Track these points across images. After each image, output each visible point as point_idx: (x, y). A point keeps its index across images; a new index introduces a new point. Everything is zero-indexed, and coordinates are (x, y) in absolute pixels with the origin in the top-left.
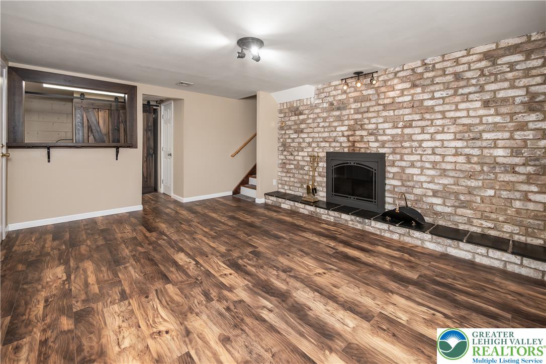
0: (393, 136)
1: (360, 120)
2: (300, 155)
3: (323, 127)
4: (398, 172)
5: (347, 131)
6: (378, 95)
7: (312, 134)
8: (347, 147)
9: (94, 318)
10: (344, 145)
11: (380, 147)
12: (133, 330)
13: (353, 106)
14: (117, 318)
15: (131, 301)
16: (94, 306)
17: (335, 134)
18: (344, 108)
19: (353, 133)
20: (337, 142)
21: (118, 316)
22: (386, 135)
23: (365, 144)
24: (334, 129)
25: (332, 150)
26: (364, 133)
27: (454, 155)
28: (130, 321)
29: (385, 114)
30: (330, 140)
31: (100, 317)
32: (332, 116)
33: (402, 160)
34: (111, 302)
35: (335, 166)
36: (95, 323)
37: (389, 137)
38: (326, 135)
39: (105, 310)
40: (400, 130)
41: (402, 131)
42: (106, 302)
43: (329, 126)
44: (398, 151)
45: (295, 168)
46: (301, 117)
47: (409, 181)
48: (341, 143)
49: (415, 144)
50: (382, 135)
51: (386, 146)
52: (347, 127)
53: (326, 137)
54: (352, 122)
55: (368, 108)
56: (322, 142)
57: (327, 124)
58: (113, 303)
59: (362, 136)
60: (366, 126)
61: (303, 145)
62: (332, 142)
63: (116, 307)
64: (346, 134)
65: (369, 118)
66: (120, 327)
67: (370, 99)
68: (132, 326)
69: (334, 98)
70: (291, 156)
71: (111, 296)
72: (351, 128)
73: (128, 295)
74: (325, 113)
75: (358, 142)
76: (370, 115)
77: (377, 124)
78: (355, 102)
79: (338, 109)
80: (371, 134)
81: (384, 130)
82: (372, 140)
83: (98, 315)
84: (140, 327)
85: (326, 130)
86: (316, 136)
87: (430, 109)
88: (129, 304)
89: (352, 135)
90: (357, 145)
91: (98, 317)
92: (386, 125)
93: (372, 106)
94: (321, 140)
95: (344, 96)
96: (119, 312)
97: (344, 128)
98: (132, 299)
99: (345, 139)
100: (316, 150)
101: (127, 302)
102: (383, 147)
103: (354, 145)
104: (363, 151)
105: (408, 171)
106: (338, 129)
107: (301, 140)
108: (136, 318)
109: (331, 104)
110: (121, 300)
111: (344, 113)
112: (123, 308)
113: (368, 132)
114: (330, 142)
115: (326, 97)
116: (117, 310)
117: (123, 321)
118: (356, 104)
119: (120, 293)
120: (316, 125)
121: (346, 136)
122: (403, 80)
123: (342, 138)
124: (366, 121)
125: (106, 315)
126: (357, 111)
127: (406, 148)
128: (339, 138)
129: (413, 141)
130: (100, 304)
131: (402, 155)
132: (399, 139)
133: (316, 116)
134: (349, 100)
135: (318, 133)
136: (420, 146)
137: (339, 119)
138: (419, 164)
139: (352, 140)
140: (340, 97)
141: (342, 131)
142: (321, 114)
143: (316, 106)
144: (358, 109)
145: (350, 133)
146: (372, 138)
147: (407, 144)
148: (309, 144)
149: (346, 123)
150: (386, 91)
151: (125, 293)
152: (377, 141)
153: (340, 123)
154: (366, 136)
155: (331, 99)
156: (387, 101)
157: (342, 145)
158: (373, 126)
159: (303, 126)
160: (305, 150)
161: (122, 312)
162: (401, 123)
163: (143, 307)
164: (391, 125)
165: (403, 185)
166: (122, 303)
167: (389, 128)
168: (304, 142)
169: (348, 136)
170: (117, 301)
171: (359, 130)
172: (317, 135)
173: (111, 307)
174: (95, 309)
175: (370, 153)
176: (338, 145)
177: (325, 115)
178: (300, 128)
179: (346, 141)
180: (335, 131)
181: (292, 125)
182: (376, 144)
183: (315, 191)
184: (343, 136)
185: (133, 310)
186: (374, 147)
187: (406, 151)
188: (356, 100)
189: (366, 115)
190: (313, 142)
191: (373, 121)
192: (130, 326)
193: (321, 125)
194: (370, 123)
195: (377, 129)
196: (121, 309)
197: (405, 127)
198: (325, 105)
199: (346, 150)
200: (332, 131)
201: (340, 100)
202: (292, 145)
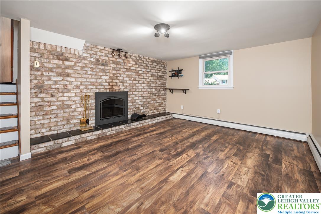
0: (130, 84)
1: (116, 74)
2: (64, 96)
3: (91, 74)
4: (131, 100)
5: (108, 79)
6: (124, 64)
7: (81, 78)
8: (108, 89)
9: (252, 187)
10: (106, 87)
11: (125, 89)
12: (241, 170)
13: (112, 65)
14: (242, 178)
15: (230, 180)
16: (248, 193)
17: (100, 80)
18: (107, 65)
19: (112, 81)
20: (102, 85)
21: (241, 178)
22: (127, 83)
23: (118, 87)
24: (99, 77)
25: (98, 91)
26: (118, 81)
27: (146, 91)
28: (239, 173)
29: (127, 73)
30: (97, 84)
31: (249, 184)
32: (98, 69)
33: (133, 94)
34: (239, 187)
35: (102, 101)
36: (253, 184)
37: (128, 84)
38: (93, 80)
39: (245, 186)
40: (132, 81)
41: (133, 82)
42: (241, 190)
43: (96, 75)
44: (131, 90)
45: (58, 108)
46: (67, 63)
47: (135, 103)
48: (105, 86)
49: (137, 87)
50: (125, 83)
51: (127, 88)
52: (108, 77)
53: (93, 82)
54: (111, 75)
55: (120, 68)
56: (89, 85)
57: (94, 73)
58: (239, 186)
59: (116, 83)
60: (118, 77)
61: (70, 87)
62: (98, 85)
63: (239, 183)
64: (108, 81)
65: (120, 74)
66: (244, 174)
67: (121, 64)
68: (240, 171)
69: (100, 57)
70: (52, 98)
71: (236, 191)
72: (110, 78)
73: (229, 183)
74: (92, 65)
75: (115, 86)
76: (121, 72)
77: (124, 77)
78: (113, 63)
79: (103, 65)
80: (121, 82)
81: (126, 81)
82: (121, 85)
83: (249, 186)
84: (238, 169)
85: (93, 77)
86: (83, 80)
87: (140, 74)
88: (232, 179)
89: (111, 82)
90: (114, 87)
91: (250, 186)
92: (127, 79)
93: (122, 68)
94: (89, 83)
95: (106, 58)
96: (240, 180)
97: (107, 78)
98: (229, 180)
99: (107, 84)
100: (84, 91)
101: (233, 181)
102: (126, 89)
103: (112, 88)
104: (117, 91)
105: (135, 98)
106: (103, 77)
107: (67, 83)
108: (236, 172)
109: (98, 60)
110: (234, 184)
111: (107, 68)
112: (237, 179)
113: (120, 81)
114: (96, 86)
115: (93, 54)
116: (240, 181)
117: (241, 175)
118: (113, 65)
119: (231, 188)
120: (84, 72)
121: (107, 82)
122: (133, 60)
123: (105, 83)
124: (119, 75)
125: (246, 183)
126: (114, 69)
127: (134, 89)
128: (103, 83)
129: (136, 86)
130: (245, 191)
131: (133, 92)
132: (132, 85)
133: (85, 66)
134: (110, 62)
135: (87, 78)
136: (138, 88)
137: (103, 71)
138: (137, 95)
139: (111, 85)
140: (103, 58)
141: (105, 79)
142: (89, 65)
143: (84, 58)
144: (115, 68)
145: (110, 80)
146: (121, 84)
147: (134, 87)
148: (77, 87)
149: (108, 74)
150: (127, 62)
151: (228, 185)
152: (123, 86)
153: (104, 74)
154: (119, 83)
155: (98, 57)
156: (128, 67)
157: (105, 88)
158: (122, 78)
159: (69, 71)
160: (72, 91)
161: (239, 179)
162: (132, 78)
163: (229, 173)
164: (129, 78)
165: (133, 105)
166: (235, 182)
167: (128, 80)
168: (71, 84)
169: (109, 82)
170: (236, 185)
171: (115, 79)
172: (85, 80)
173: (241, 185)
174: (249, 191)
175: (121, 92)
176: (102, 87)
177: (92, 66)
178: (65, 72)
179: (108, 85)
180: (101, 78)
181: (55, 68)
182: (123, 87)
183: (87, 121)
184: (106, 82)
185: (234, 176)
186: (122, 89)
187: (134, 90)
188: (114, 63)
189: (119, 72)
190: (81, 85)
191: (122, 75)
192: (241, 172)
193: (89, 73)
194: (120, 77)
195: (123, 80)
196: (238, 180)
197: (134, 80)
198: (92, 59)
199: (108, 91)
200: (98, 78)
201: (104, 60)
202: (53, 87)
